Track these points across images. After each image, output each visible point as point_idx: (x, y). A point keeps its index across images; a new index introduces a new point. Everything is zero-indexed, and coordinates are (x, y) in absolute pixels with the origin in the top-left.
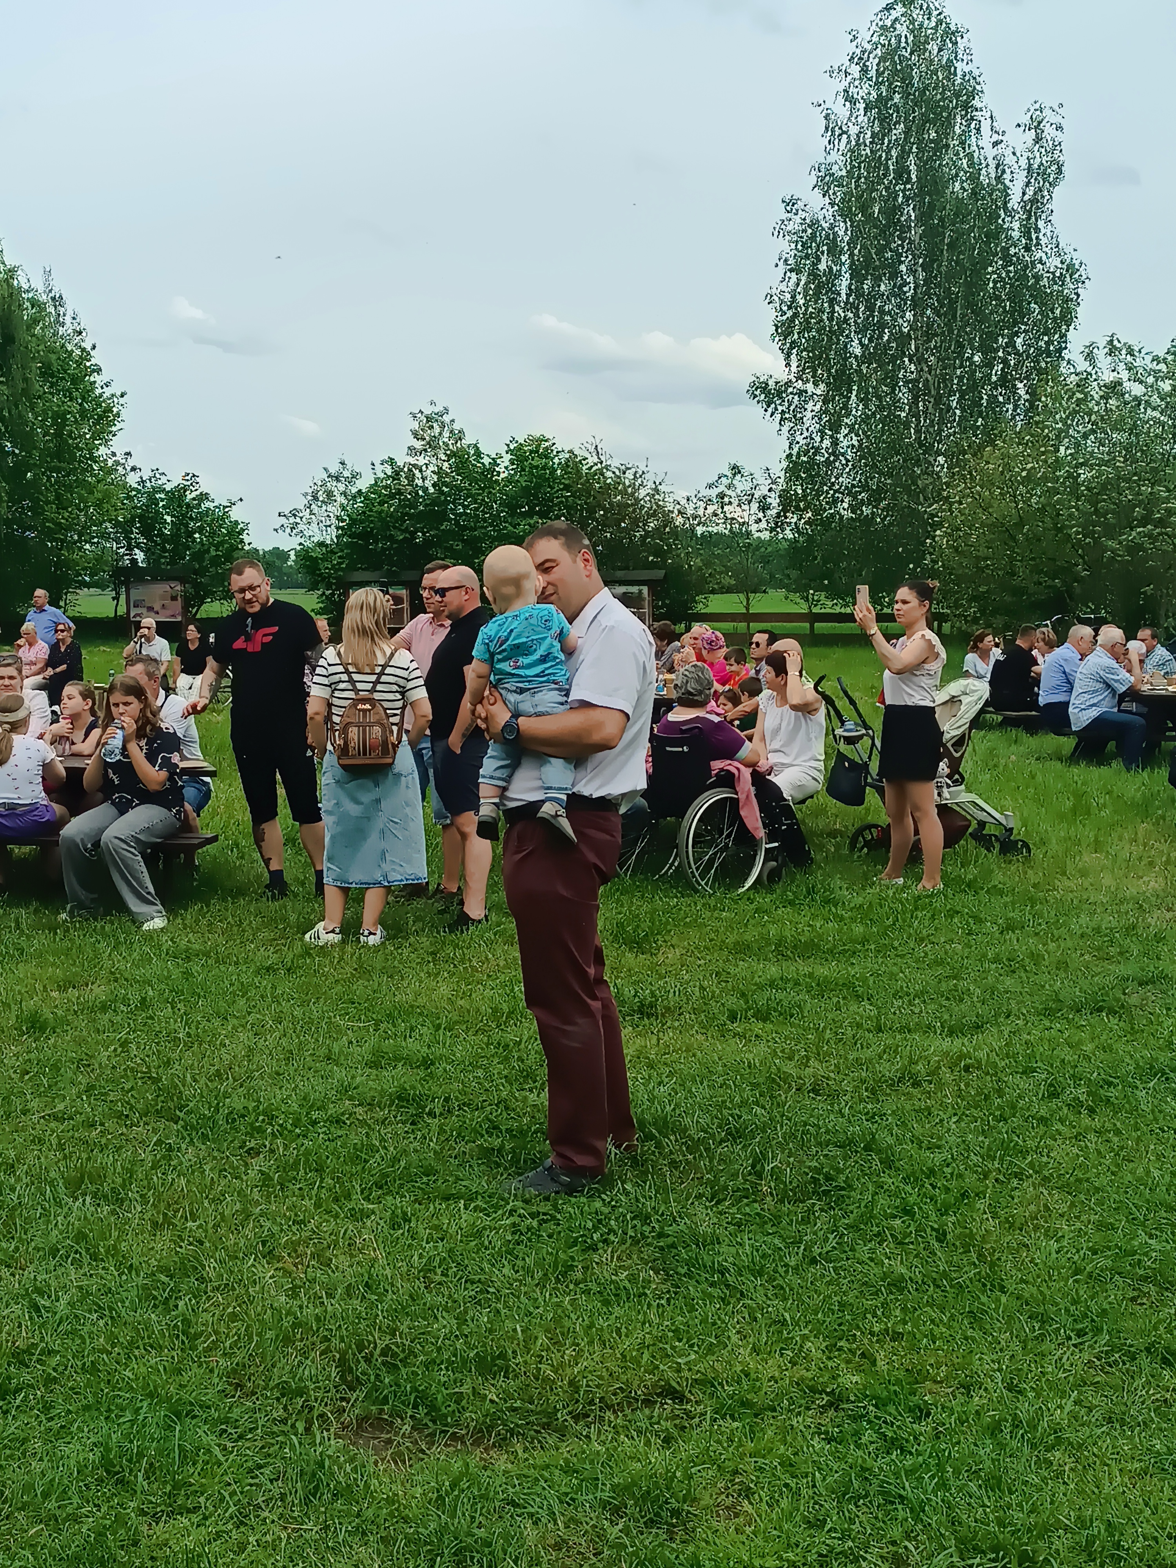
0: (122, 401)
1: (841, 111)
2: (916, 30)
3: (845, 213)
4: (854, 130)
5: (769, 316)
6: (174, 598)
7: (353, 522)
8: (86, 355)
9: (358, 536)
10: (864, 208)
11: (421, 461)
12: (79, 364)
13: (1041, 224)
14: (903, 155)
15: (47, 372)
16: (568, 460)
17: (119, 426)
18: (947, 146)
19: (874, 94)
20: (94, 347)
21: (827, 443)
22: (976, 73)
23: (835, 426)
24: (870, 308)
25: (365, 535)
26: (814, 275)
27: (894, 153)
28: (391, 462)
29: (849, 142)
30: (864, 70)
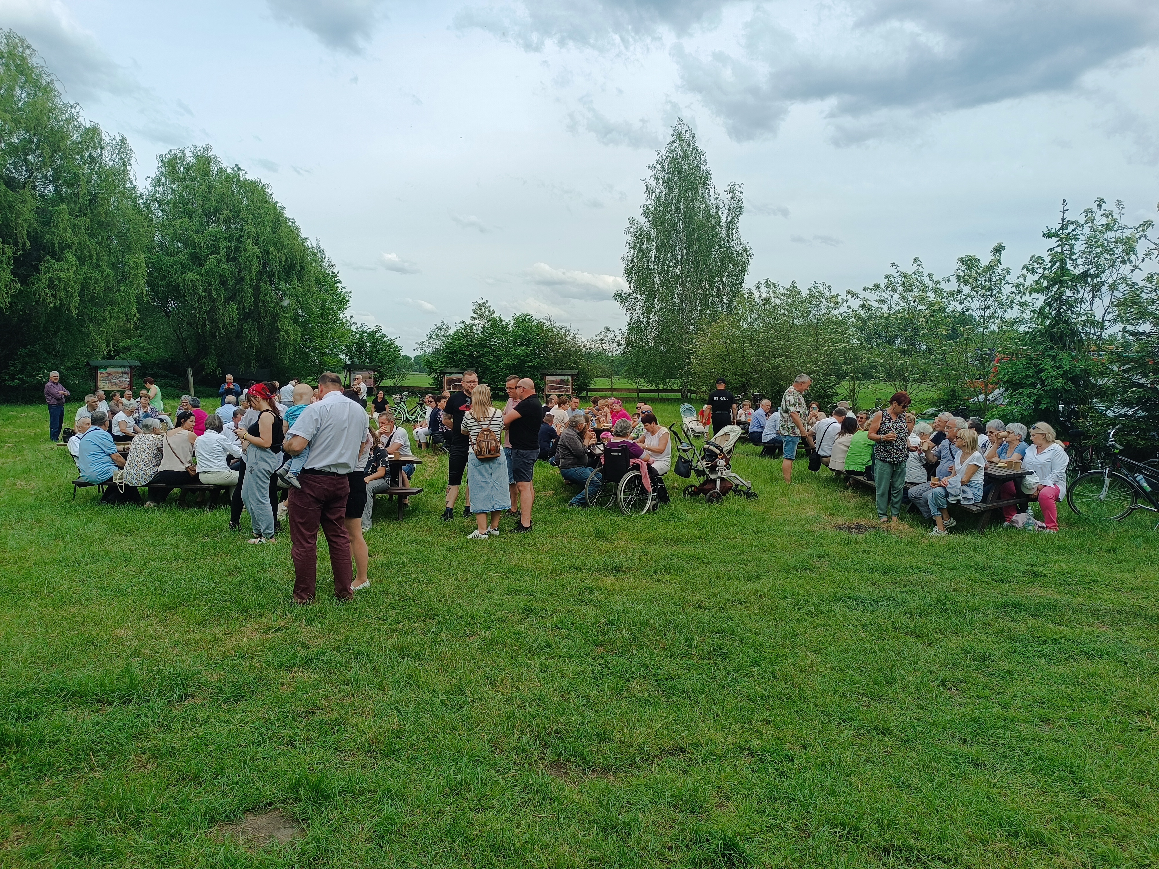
0: (350, 295)
1: (653, 183)
2: (684, 152)
3: (654, 225)
4: (658, 191)
5: (623, 266)
6: (370, 378)
7: (447, 347)
8: (334, 275)
9: (450, 353)
10: (662, 223)
11: (476, 322)
12: (331, 279)
13: (734, 232)
14: (678, 202)
15: (318, 282)
16: (537, 324)
17: (348, 305)
18: (696, 199)
19: (666, 177)
20: (338, 272)
21: (645, 319)
22: (709, 169)
23: (648, 312)
24: (663, 265)
25: (452, 353)
26: (640, 250)
27: (674, 201)
28: (464, 322)
29: (656, 196)
30: (663, 167)
